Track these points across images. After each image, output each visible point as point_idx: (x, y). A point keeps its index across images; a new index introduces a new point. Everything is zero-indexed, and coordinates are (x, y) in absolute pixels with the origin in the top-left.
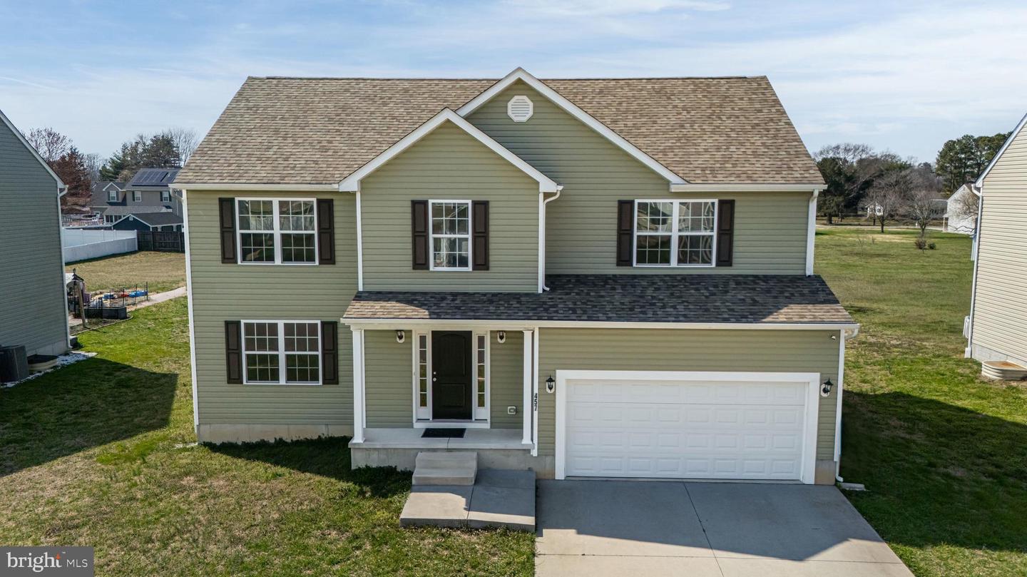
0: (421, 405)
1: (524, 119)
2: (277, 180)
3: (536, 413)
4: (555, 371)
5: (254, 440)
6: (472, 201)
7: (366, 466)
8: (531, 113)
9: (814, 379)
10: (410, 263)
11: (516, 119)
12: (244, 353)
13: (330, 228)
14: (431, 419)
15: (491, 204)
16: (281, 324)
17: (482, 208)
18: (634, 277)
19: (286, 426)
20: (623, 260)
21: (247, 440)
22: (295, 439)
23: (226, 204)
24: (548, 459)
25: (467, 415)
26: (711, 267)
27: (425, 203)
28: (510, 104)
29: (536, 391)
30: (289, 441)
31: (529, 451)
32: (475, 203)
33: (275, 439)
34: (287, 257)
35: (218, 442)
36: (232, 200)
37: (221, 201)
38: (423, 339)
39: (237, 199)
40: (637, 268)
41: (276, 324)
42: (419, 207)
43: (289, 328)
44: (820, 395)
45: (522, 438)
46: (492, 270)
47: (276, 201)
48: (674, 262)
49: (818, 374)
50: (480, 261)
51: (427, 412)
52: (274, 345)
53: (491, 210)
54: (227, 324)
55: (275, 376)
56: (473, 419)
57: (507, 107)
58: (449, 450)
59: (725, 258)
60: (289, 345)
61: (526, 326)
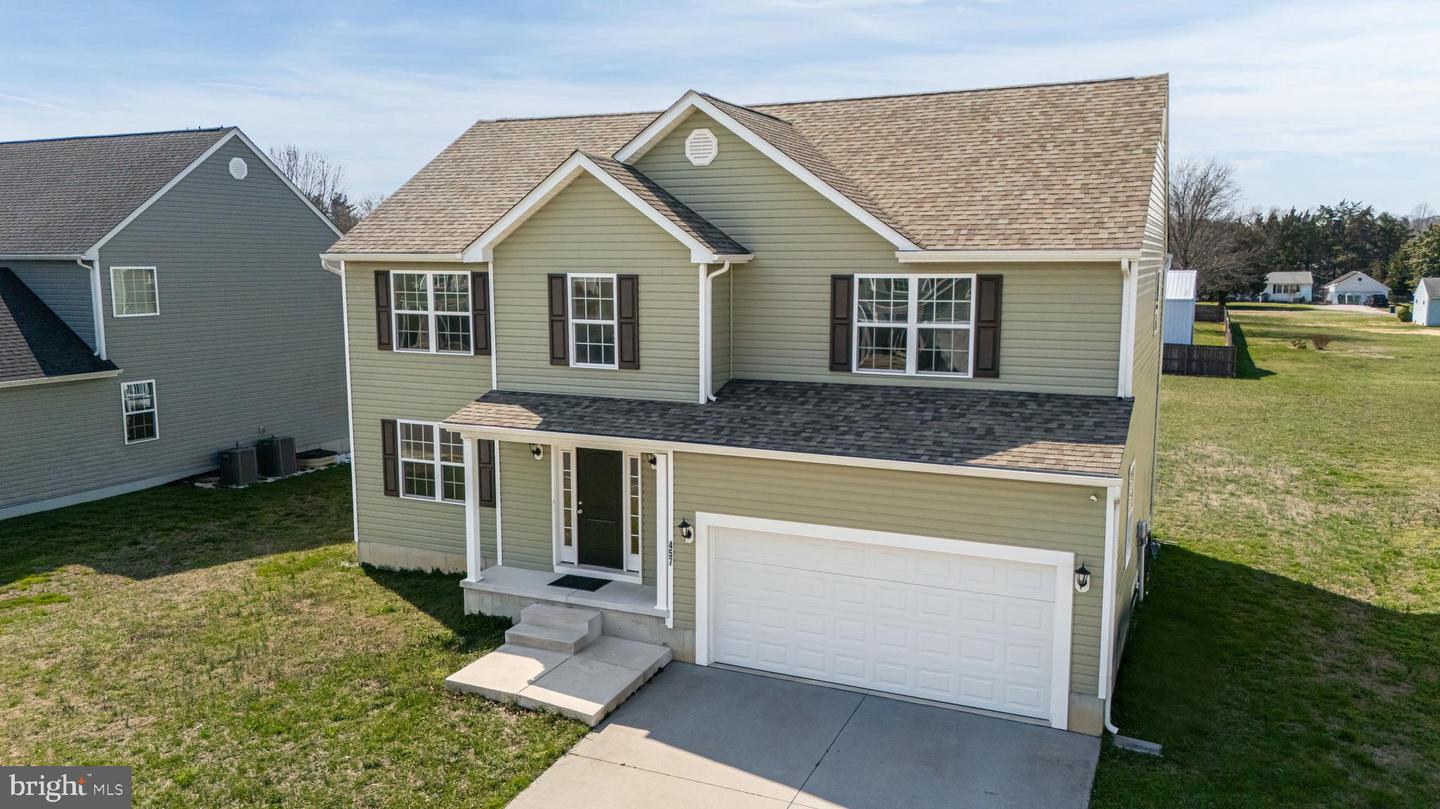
0: (566, 544)
1: (706, 162)
3: (671, 568)
4: (693, 512)
5: (412, 568)
6: (618, 276)
8: (714, 152)
9: (1065, 561)
10: (547, 357)
11: (696, 162)
12: (401, 459)
13: (485, 310)
14: (576, 563)
15: (642, 280)
16: (436, 428)
17: (629, 284)
18: (851, 388)
19: (444, 554)
20: (840, 362)
21: (405, 567)
23: (381, 277)
24: (688, 634)
25: (616, 563)
26: (964, 378)
27: (563, 278)
28: (688, 142)
29: (671, 539)
30: (446, 573)
31: (662, 620)
32: (621, 278)
33: (433, 569)
34: (443, 344)
35: (376, 564)
36: (386, 274)
37: (378, 274)
38: (567, 456)
39: (392, 272)
40: (860, 374)
41: (432, 427)
42: (556, 281)
43: (444, 434)
44: (1075, 589)
45: (656, 603)
46: (643, 368)
47: (430, 275)
48: (911, 367)
49: (1072, 555)
50: (628, 357)
51: (571, 553)
52: (430, 452)
53: (642, 288)
54: (384, 423)
55: (431, 491)
56: (625, 570)
57: (684, 145)
58: (570, 606)
59: (988, 367)
60: (445, 453)
61: (658, 449)
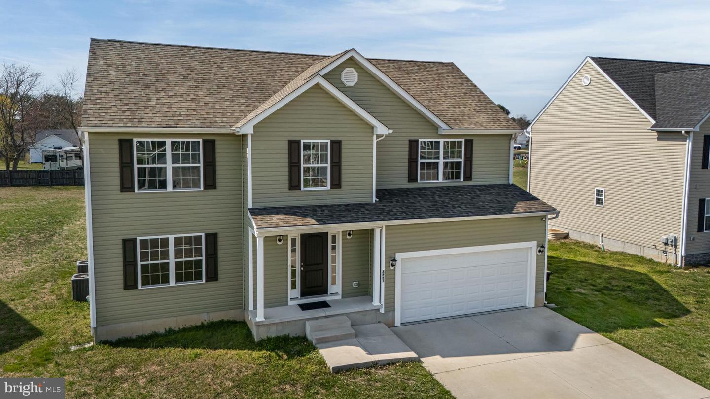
0: (293, 289)
1: (352, 84)
2: (173, 124)
3: (383, 284)
4: (395, 254)
5: (147, 333)
6: (331, 141)
7: (267, 337)
8: (356, 80)
9: (534, 244)
10: (287, 186)
11: (347, 84)
12: (139, 263)
13: (213, 162)
14: (300, 298)
15: (343, 143)
16: (171, 238)
17: (337, 145)
18: (420, 189)
19: (174, 318)
20: (412, 178)
21: (140, 334)
22: (181, 327)
23: (125, 144)
24: (391, 314)
25: (325, 292)
26: (460, 182)
27: (298, 142)
28: (343, 73)
29: (383, 268)
30: (177, 329)
31: (378, 310)
32: (332, 142)
33: (165, 329)
34: (177, 185)
35: (114, 339)
36: (130, 141)
37: (121, 142)
38: (294, 240)
39: (135, 140)
40: (422, 183)
41: (167, 238)
42: (294, 146)
43: (178, 241)
44: (537, 254)
45: (372, 301)
46: (343, 188)
47: (168, 141)
48: (441, 178)
49: (536, 242)
50: (336, 183)
51: (296, 293)
52: (166, 255)
53: (343, 147)
54: (125, 241)
55: (166, 280)
56: (329, 294)
57: (341, 75)
58: (326, 317)
59: (468, 177)
60: (178, 254)
61: (377, 226)
